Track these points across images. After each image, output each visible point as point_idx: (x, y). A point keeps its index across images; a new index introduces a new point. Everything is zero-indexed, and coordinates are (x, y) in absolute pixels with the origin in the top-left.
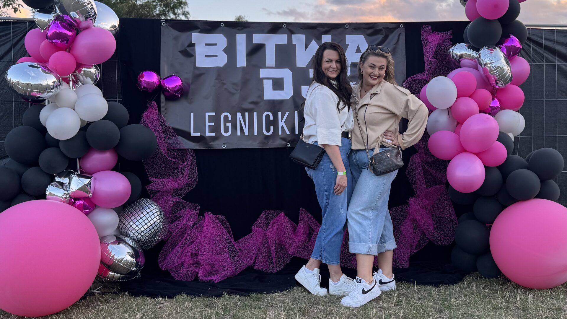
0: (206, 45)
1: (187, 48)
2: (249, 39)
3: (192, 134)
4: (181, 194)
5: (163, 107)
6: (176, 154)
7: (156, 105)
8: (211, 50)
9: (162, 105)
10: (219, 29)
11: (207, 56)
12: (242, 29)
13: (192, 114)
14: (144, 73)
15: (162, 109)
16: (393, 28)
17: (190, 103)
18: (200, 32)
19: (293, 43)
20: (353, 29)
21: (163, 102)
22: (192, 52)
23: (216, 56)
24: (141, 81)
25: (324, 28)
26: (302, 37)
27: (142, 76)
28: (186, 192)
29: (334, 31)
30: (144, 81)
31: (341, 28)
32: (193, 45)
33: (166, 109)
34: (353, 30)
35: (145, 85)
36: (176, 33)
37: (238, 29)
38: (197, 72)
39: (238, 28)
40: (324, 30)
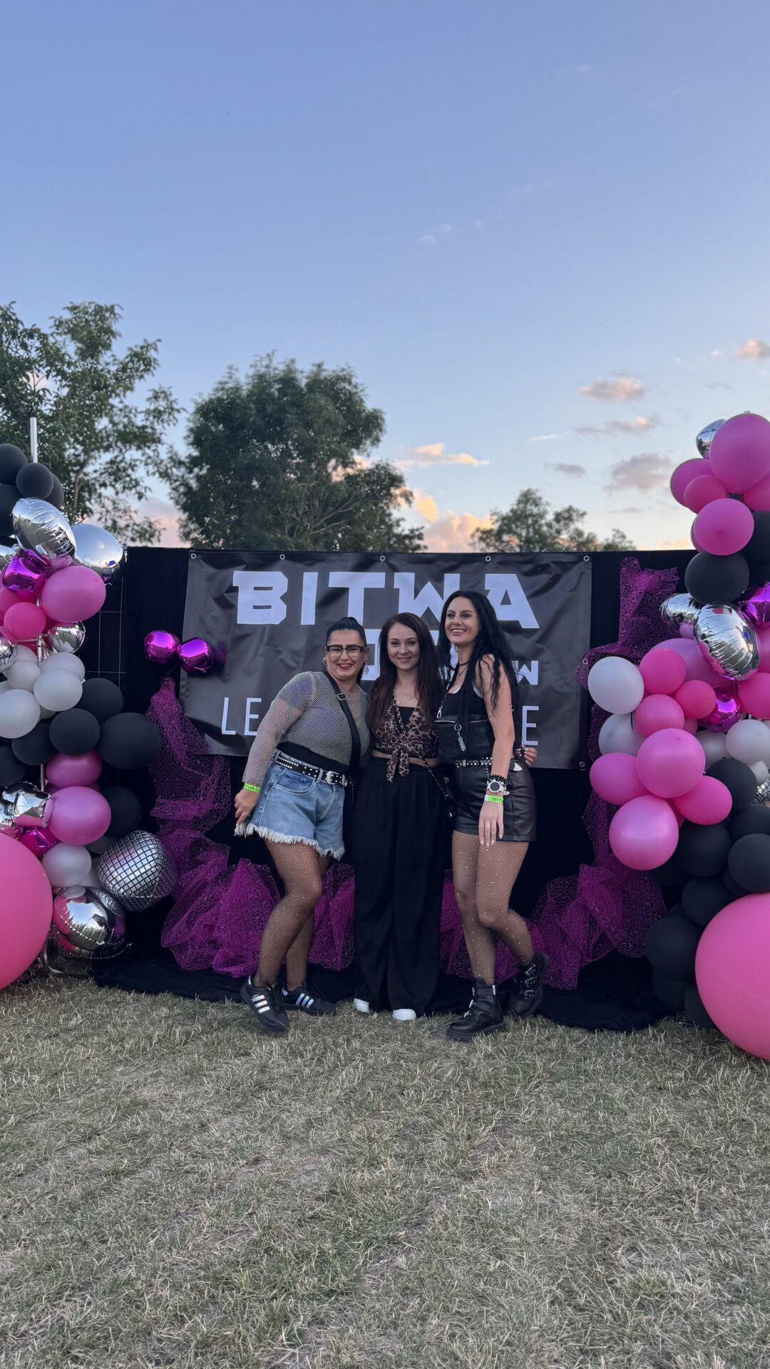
0: (256, 589)
1: (225, 595)
2: (323, 580)
3: (224, 732)
4: (205, 826)
5: (183, 687)
6: (198, 762)
7: (172, 684)
8: (261, 598)
9: (182, 683)
10: (279, 564)
11: (255, 607)
12: (313, 564)
13: (227, 700)
14: (154, 634)
15: (182, 690)
16: (569, 563)
17: (225, 682)
18: (246, 569)
19: (395, 587)
20: (499, 563)
21: (183, 680)
22: (232, 601)
23: (269, 607)
24: (148, 646)
25: (447, 562)
26: (411, 577)
27: (151, 639)
28: (213, 823)
29: (466, 568)
30: (154, 646)
31: (475, 561)
32: (236, 589)
33: (187, 690)
34: (499, 565)
35: (154, 653)
36: (210, 570)
37: (308, 565)
38: (238, 632)
39: (307, 562)
40: (448, 565)
